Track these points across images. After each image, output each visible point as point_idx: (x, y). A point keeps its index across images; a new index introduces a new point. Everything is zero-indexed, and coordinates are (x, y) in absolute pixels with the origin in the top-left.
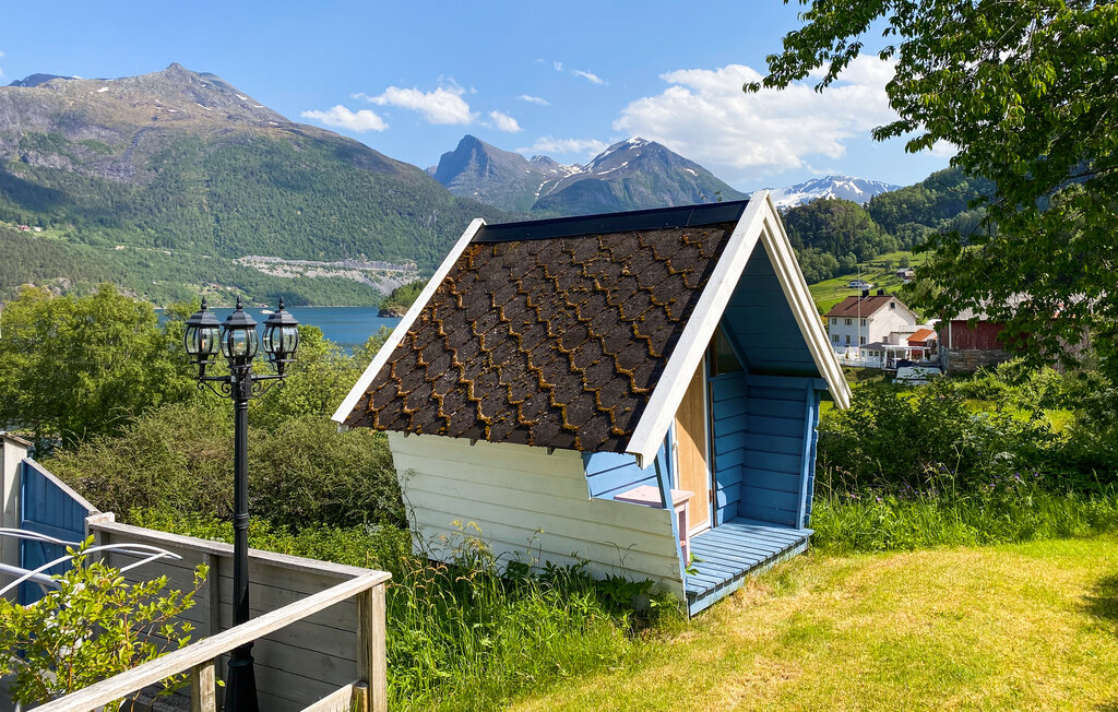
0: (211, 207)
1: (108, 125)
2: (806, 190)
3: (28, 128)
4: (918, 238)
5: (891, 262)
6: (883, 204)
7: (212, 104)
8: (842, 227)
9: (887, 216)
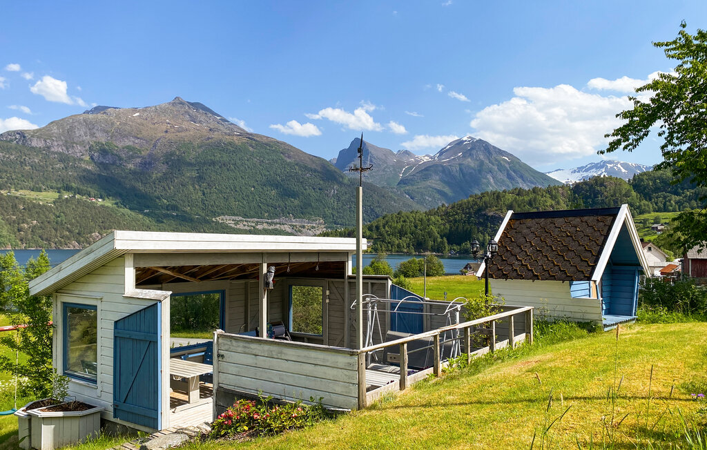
0: (200, 186)
1: (139, 136)
2: (586, 171)
3: (94, 139)
4: (668, 203)
5: (648, 220)
6: (642, 180)
7: (200, 122)
8: (612, 196)
9: (645, 188)
